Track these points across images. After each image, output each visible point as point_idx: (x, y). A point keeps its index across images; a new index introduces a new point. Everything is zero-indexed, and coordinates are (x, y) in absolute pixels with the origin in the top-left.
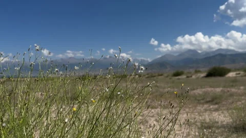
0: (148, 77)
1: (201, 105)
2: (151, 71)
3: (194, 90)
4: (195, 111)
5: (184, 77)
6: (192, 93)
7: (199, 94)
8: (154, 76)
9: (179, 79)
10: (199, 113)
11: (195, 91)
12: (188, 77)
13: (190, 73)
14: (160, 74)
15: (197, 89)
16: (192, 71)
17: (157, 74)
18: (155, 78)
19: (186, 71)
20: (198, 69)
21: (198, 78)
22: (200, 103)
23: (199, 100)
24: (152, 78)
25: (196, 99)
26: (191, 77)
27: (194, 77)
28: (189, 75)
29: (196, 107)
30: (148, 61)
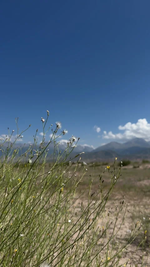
0: (92, 166)
1: (147, 198)
2: (95, 159)
3: (140, 180)
4: (141, 203)
5: (131, 167)
6: (138, 184)
7: (146, 185)
8: (99, 165)
9: (125, 169)
10: (144, 206)
11: (141, 182)
12: (135, 167)
13: (136, 163)
14: (105, 163)
15: (144, 180)
16: (140, 161)
17: (101, 163)
18: (100, 167)
19: (133, 161)
20: (146, 160)
21: (145, 169)
22: (146, 196)
23: (145, 192)
24: (96, 168)
25: (142, 191)
26: (138, 167)
27: (141, 167)
28: (136, 165)
29: (141, 199)
30: (92, 148)
